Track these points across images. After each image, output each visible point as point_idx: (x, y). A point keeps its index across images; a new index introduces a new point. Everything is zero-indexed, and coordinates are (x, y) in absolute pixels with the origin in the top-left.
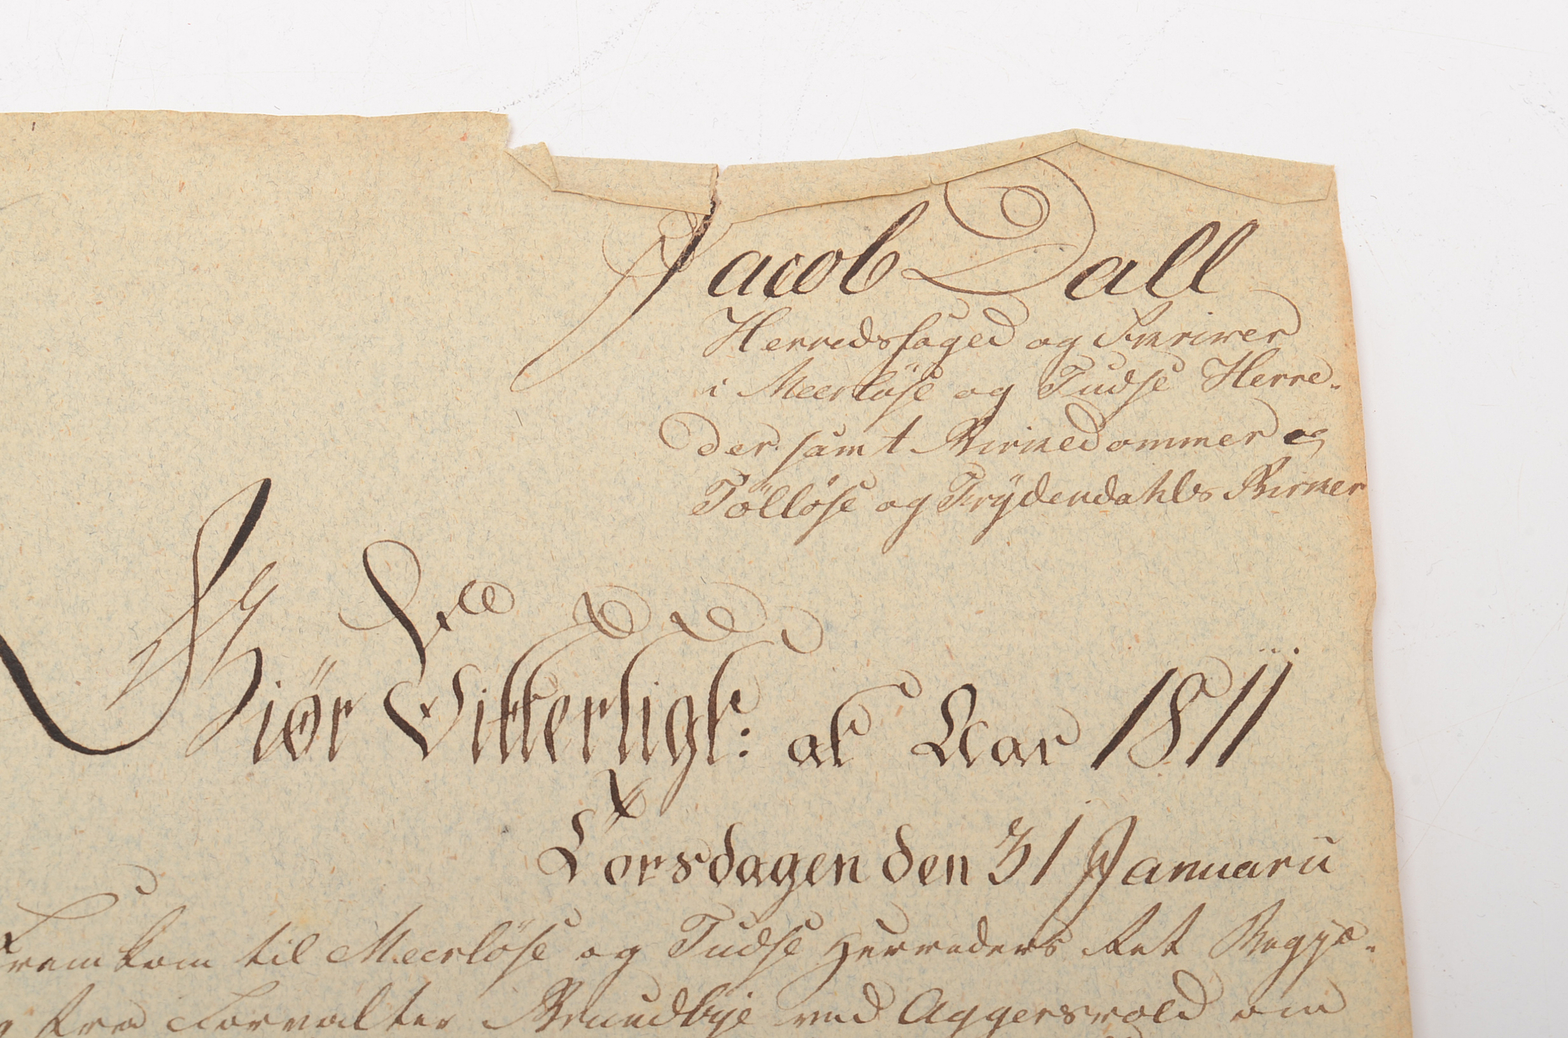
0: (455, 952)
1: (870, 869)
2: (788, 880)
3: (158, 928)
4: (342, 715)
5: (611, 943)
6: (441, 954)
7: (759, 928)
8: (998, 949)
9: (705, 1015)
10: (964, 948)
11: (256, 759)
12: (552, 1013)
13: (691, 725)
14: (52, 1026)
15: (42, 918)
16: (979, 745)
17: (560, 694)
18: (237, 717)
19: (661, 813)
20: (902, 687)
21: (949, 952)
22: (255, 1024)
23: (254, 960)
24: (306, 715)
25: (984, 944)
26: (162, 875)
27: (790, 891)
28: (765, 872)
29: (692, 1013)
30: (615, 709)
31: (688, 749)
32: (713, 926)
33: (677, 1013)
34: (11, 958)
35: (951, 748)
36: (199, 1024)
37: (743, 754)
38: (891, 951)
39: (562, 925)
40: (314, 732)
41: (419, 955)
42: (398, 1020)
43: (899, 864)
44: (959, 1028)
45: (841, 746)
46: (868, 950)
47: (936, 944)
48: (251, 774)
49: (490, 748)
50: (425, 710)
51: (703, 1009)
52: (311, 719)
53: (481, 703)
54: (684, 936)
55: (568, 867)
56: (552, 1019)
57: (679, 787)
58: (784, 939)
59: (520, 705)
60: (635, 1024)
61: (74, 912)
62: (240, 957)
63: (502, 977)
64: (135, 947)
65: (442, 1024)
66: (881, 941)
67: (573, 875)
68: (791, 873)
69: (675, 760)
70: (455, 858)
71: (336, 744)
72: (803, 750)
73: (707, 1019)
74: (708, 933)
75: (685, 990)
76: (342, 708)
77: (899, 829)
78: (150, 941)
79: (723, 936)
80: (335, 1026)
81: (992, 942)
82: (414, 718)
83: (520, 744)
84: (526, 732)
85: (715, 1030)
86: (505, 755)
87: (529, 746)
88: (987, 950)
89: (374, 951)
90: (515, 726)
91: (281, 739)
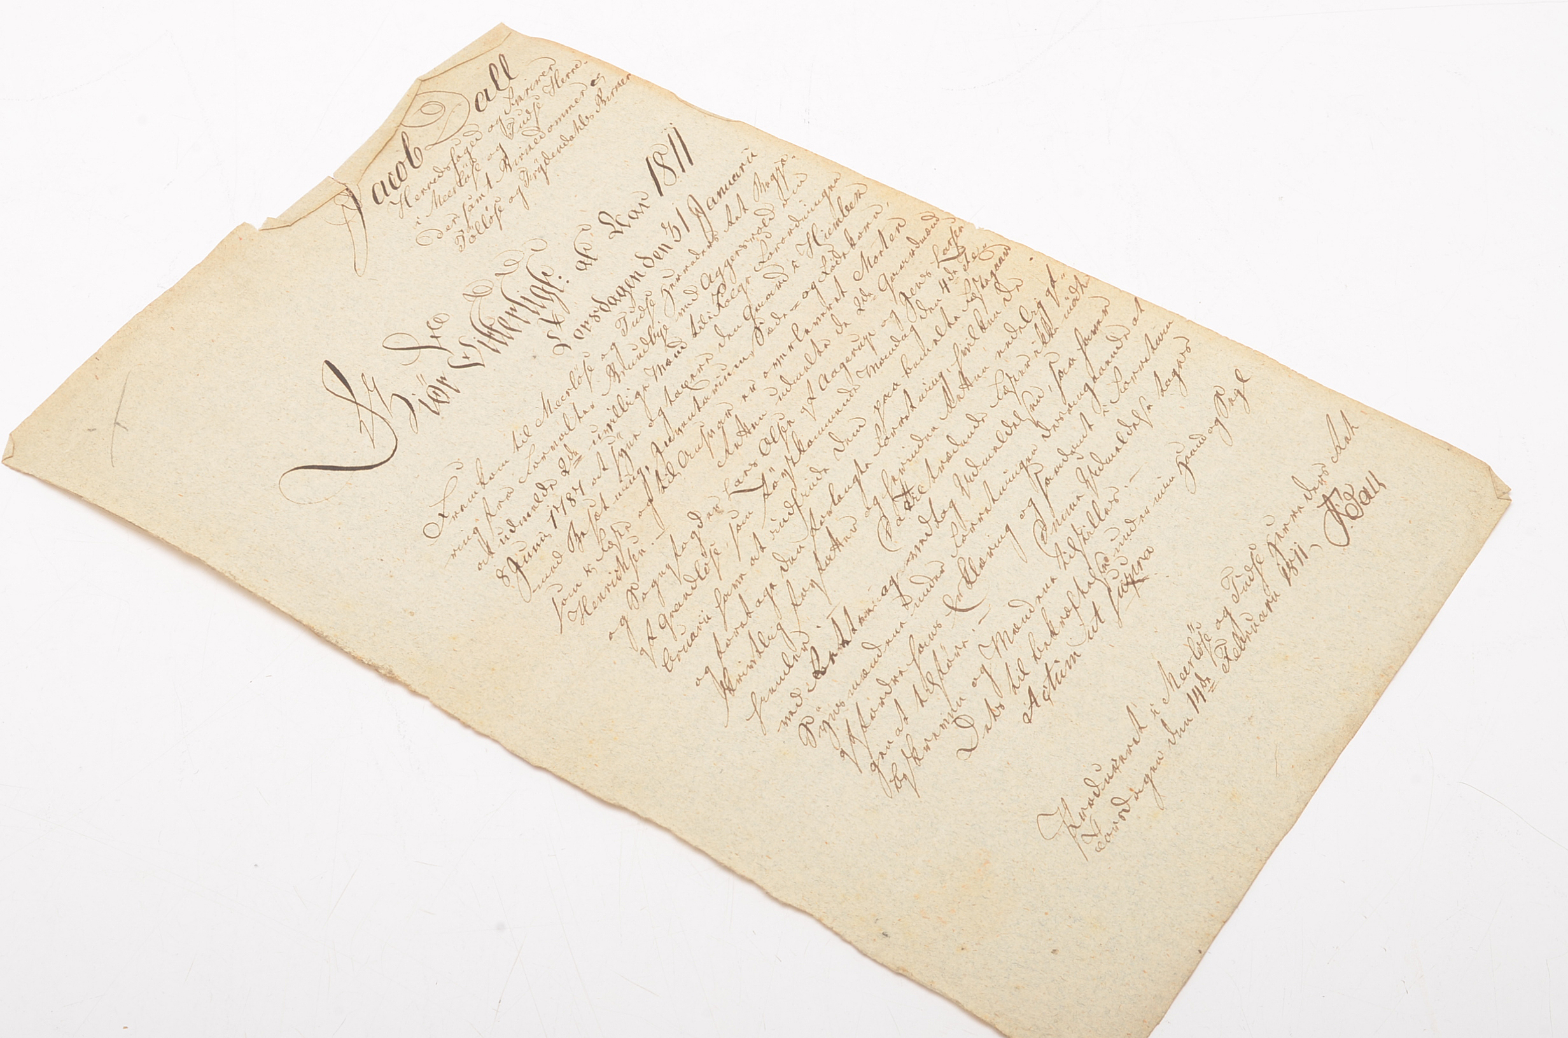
0: (569, 391)
1: (642, 270)
2: (626, 293)
3: (479, 470)
4: (445, 381)
5: (606, 349)
6: (565, 394)
7: (637, 308)
8: (703, 252)
9: (655, 337)
10: (695, 260)
11: (438, 414)
12: (616, 376)
13: (543, 290)
14: (489, 516)
15: (443, 502)
16: (625, 220)
17: (496, 319)
18: (415, 412)
19: (569, 313)
20: (583, 230)
21: (692, 265)
22: (543, 458)
23: (518, 447)
24: (434, 392)
25: (698, 254)
26: (459, 459)
27: (631, 295)
28: (617, 297)
29: (651, 340)
30: (517, 307)
31: (552, 295)
32: (624, 320)
33: (648, 344)
34: (450, 517)
35: (618, 228)
36: (528, 473)
37: (568, 282)
38: (678, 279)
39: (586, 359)
40: (443, 393)
41: (560, 401)
42: (579, 418)
43: (648, 262)
44: (722, 276)
45: (589, 256)
46: (672, 285)
47: (686, 267)
48: (443, 418)
49: (499, 346)
50: (466, 357)
51: (653, 337)
52: (437, 391)
53: (478, 341)
54: (621, 329)
55: (565, 347)
56: (619, 377)
57: (563, 304)
58: (647, 304)
59: (490, 331)
60: (641, 356)
61: (449, 490)
62: (513, 451)
63: (590, 383)
64: (480, 479)
65: (593, 407)
66: (673, 280)
67: (570, 347)
68: (624, 291)
69: (552, 300)
70: (532, 375)
71: (455, 388)
72: (582, 266)
73: (657, 337)
74: (626, 322)
75: (641, 338)
76: (442, 380)
77: (636, 256)
78: (482, 474)
79: (630, 319)
80: (565, 436)
81: (700, 252)
82: (466, 362)
83: (505, 338)
84: (502, 334)
85: (663, 337)
86: (506, 344)
87: (508, 335)
88: (702, 254)
89: (547, 413)
90: (497, 336)
91: (437, 403)
